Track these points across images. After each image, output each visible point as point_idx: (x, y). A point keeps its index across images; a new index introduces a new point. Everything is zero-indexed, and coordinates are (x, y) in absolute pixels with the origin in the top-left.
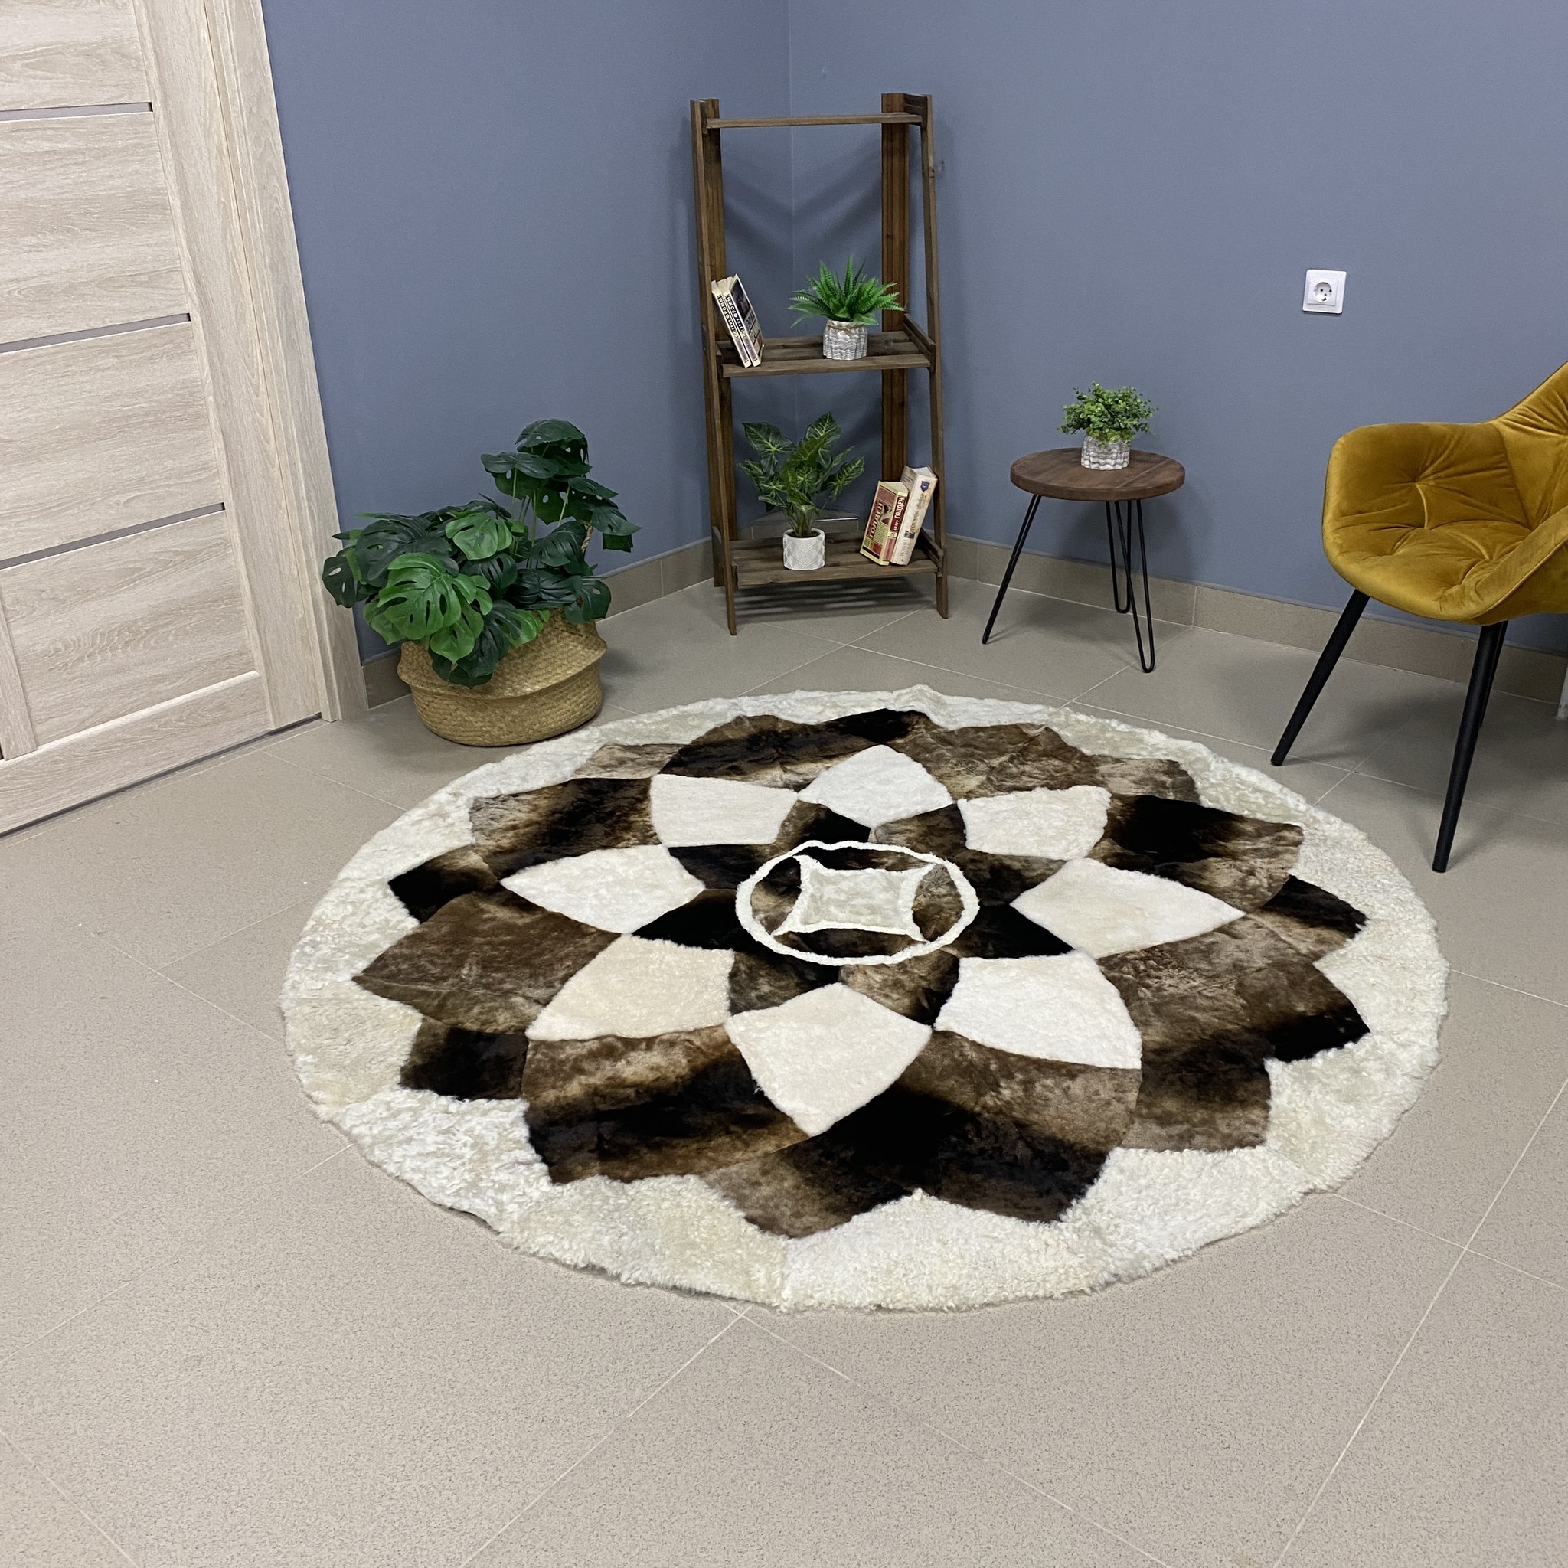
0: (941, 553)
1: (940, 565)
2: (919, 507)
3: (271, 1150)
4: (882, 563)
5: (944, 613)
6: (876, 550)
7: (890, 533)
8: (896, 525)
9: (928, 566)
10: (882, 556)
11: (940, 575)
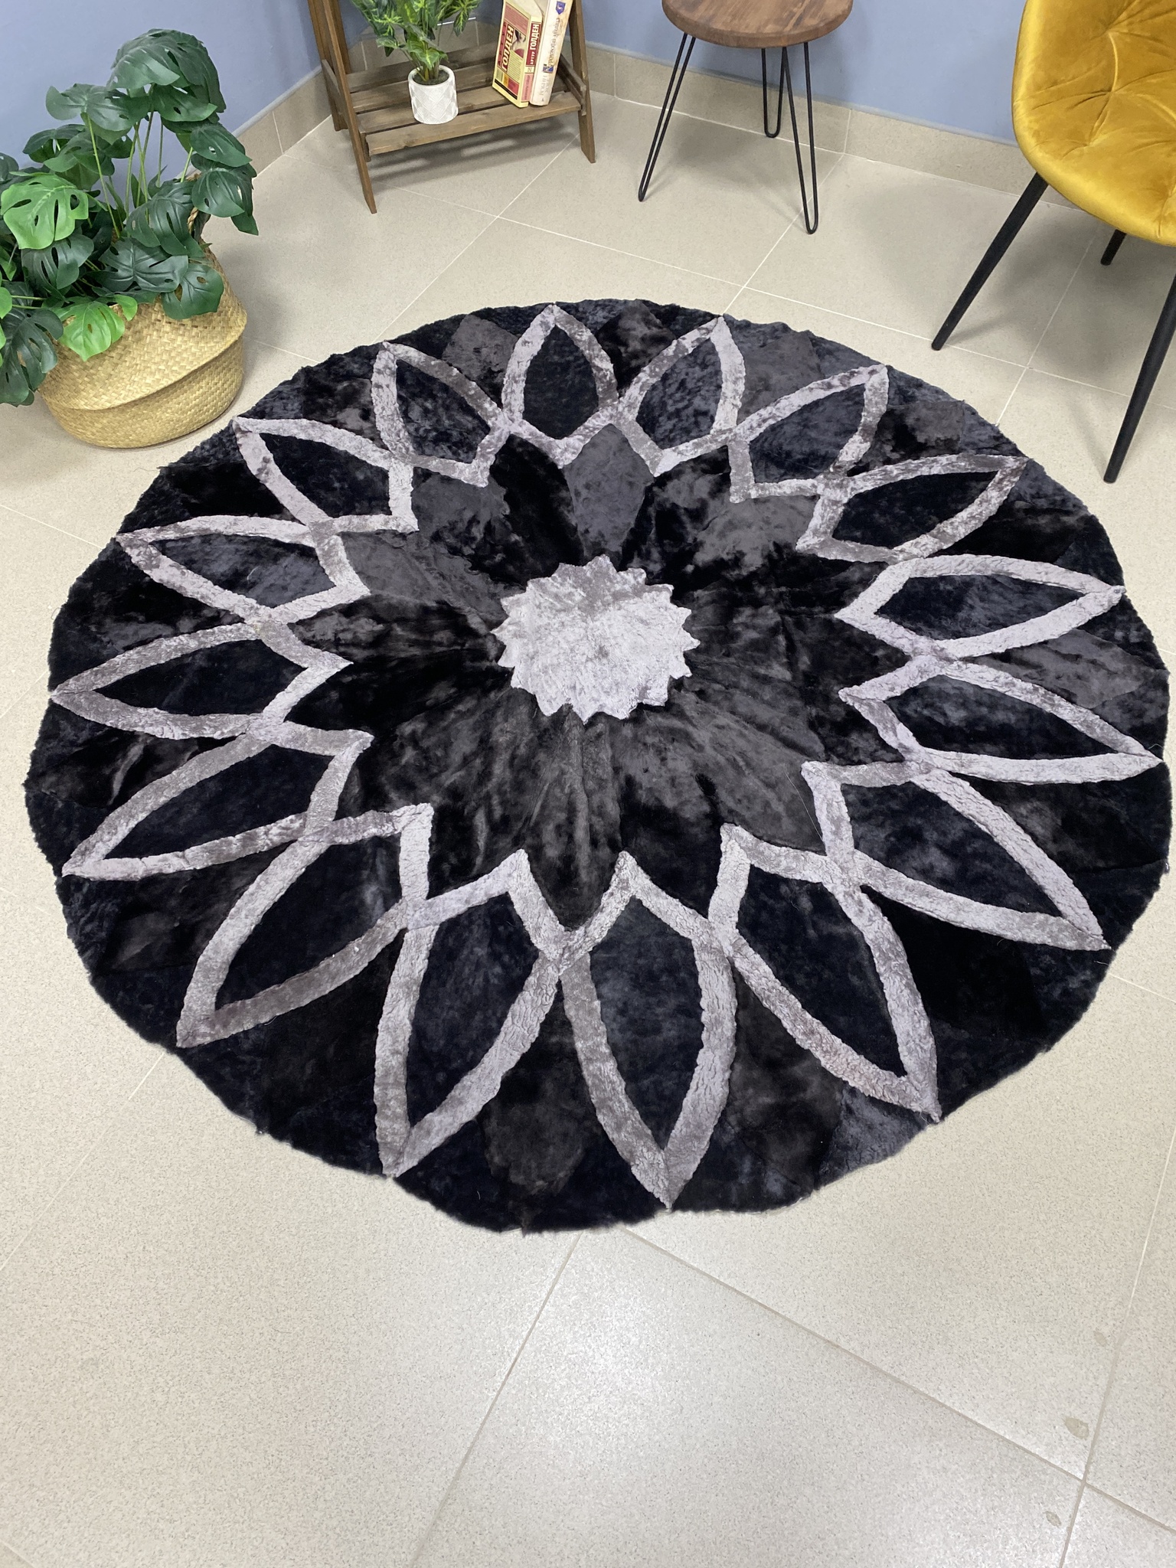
0: (583, 88)
1: (583, 101)
2: (556, 34)
3: (89, 1069)
4: (521, 105)
5: (591, 158)
6: (512, 87)
7: (526, 69)
8: (532, 60)
9: (568, 102)
10: (520, 95)
11: (584, 114)
